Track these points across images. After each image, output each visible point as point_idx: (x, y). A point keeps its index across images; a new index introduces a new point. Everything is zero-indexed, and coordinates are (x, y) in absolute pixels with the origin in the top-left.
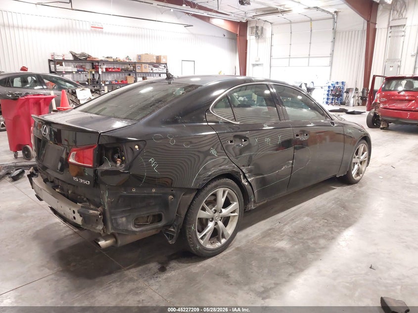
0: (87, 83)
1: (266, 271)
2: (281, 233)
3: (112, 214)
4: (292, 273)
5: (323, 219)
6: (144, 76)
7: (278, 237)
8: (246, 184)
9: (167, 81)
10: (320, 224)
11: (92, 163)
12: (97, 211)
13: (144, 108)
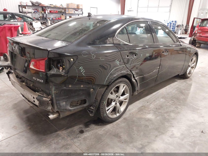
0: (40, 19)
1: (142, 133)
2: (149, 109)
3: (57, 100)
4: (157, 135)
5: (171, 100)
6: (70, 15)
7: (147, 111)
8: (134, 81)
9: (88, 18)
10: (170, 104)
11: (44, 69)
12: (48, 98)
13: (74, 34)
